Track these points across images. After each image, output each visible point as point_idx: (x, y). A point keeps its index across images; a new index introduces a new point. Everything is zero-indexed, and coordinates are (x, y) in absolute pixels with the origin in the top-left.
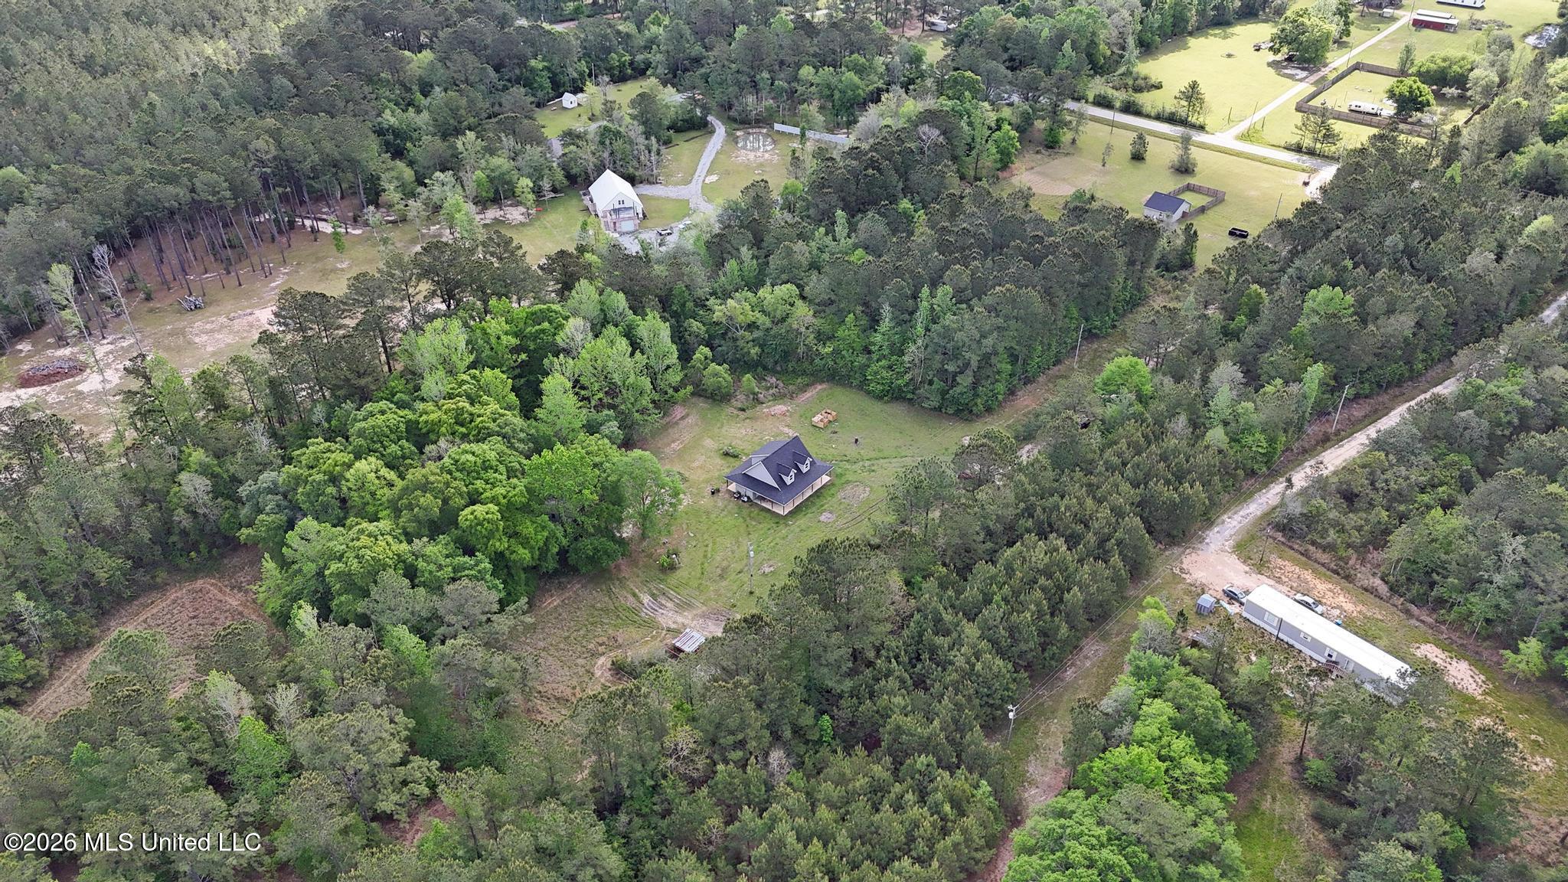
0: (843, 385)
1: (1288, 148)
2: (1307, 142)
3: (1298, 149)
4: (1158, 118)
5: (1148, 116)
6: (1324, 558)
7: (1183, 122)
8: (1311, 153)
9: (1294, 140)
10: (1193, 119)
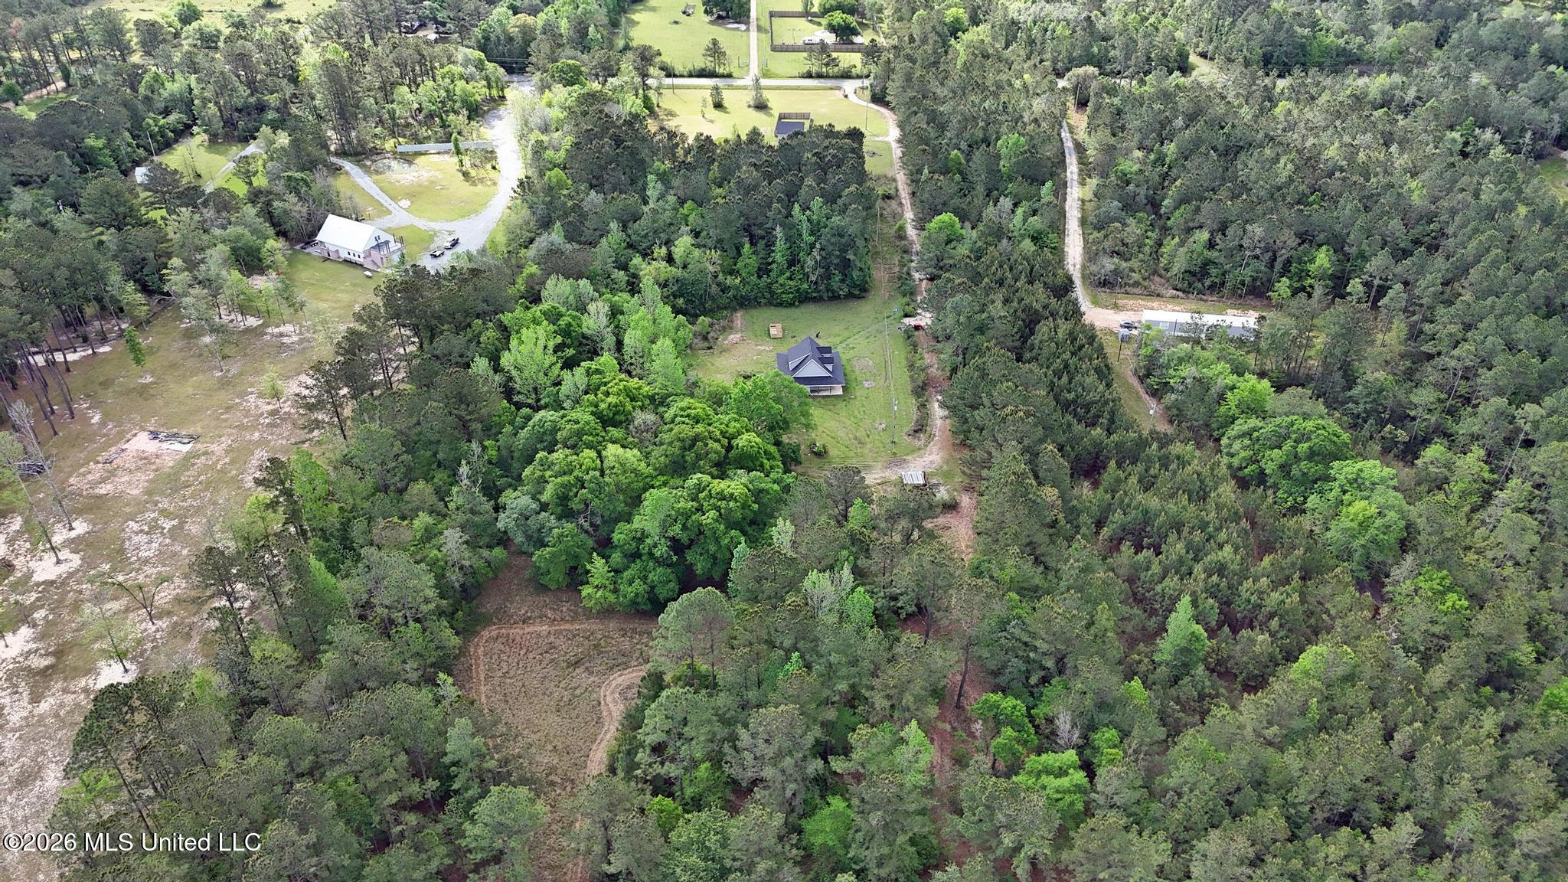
0: (755, 307)
1: (802, 77)
2: (814, 69)
3: (809, 75)
4: (690, 76)
5: (682, 76)
6: (1137, 290)
7: (712, 75)
8: (820, 76)
9: (805, 69)
10: (720, 70)
